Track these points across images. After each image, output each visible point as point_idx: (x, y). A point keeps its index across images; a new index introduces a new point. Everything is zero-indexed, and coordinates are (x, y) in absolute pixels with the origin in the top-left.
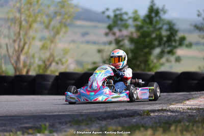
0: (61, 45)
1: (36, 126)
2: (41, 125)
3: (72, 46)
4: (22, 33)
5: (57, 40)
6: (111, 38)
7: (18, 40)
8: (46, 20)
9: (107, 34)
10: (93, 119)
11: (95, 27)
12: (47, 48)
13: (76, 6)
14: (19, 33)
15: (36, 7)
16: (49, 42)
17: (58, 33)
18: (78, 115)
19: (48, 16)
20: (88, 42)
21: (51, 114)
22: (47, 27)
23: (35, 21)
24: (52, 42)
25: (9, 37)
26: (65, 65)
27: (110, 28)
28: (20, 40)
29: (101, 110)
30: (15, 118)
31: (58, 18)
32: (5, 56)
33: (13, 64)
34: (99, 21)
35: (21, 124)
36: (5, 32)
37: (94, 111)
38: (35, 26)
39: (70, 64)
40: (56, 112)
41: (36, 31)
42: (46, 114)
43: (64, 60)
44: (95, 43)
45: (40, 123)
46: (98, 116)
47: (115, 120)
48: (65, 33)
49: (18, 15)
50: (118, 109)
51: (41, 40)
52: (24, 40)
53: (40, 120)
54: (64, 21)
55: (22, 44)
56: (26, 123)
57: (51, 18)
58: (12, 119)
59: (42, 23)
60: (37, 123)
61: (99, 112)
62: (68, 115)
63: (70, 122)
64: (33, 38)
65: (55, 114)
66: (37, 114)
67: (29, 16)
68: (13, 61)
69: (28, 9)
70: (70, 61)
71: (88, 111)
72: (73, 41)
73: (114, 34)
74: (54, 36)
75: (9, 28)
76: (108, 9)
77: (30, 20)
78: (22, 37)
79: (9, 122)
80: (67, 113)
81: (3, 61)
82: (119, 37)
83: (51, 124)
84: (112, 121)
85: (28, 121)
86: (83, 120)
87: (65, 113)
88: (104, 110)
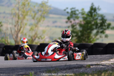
0: (41, 28)
1: (27, 73)
2: (29, 73)
3: (47, 28)
4: (20, 21)
5: (39, 25)
6: (69, 24)
7: (18, 25)
8: (33, 14)
9: (67, 22)
10: (58, 70)
11: (60, 18)
12: (33, 30)
13: (50, 6)
14: (18, 22)
15: (27, 7)
16: (34, 27)
17: (39, 21)
18: (50, 67)
19: (34, 12)
20: (56, 27)
21: (35, 67)
22: (33, 18)
23: (27, 15)
24: (36, 26)
25: (12, 24)
26: (43, 39)
27: (69, 18)
29: (63, 65)
30: (15, 69)
31: (40, 13)
32: (10, 34)
33: (14, 39)
34: (63, 15)
35: (19, 72)
36: (10, 21)
37: (59, 65)
38: (27, 17)
39: (46, 38)
40: (38, 66)
41: (27, 20)
42: (32, 67)
43: (43, 37)
44: (60, 27)
45: (29, 72)
46: (61, 68)
47: (71, 70)
48: (43, 21)
49: (17, 12)
50: (73, 64)
51: (30, 25)
52: (21, 25)
53: (29, 70)
54: (43, 15)
55: (19, 28)
56: (21, 72)
57: (36, 13)
59: (31, 16)
60: (27, 72)
63: (46, 71)
64: (26, 24)
65: (37, 67)
66: (27, 67)
68: (14, 37)
69: (23, 8)
70: (46, 37)
71: (56, 65)
72: (48, 26)
73: (71, 22)
74: (37, 23)
75: (12, 19)
76: (67, 8)
77: (24, 14)
78: (19, 23)
79: (12, 71)
80: (44, 66)
81: (8, 37)
82: (74, 24)
83: (35, 72)
84: (69, 71)
85: (22, 70)
86: (53, 70)
87: (43, 66)
88: (65, 64)
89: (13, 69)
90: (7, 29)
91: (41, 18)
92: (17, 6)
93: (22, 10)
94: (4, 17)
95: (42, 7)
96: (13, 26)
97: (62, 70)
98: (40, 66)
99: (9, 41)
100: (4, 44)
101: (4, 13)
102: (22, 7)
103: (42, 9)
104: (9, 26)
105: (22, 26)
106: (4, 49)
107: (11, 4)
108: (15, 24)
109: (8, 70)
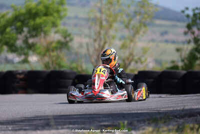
0: (140, 44)
1: (115, 124)
2: (119, 123)
3: (151, 45)
4: (103, 32)
5: (136, 39)
6: (190, 37)
7: (99, 39)
8: (126, 19)
9: (186, 33)
10: (170, 117)
11: (175, 26)
12: (126, 47)
13: (156, 6)
14: (99, 33)
15: (117, 7)
16: (128, 42)
17: (137, 32)
18: (156, 113)
19: (128, 15)
20: (167, 41)
21: (129, 112)
22: (127, 27)
23: (115, 21)
24: (131, 41)
25: (90, 37)
26: (145, 64)
27: (189, 27)
28: (101, 39)
29: (178, 109)
30: (95, 116)
31: (138, 17)
32: (85, 55)
33: (92, 63)
34: (178, 20)
35: (100, 122)
36: (86, 31)
37: (172, 109)
38: (115, 25)
39: (149, 62)
40: (134, 110)
41: (116, 30)
42: (125, 112)
43: (143, 59)
44: (173, 42)
45: (119, 121)
46: (176, 114)
47: (192, 118)
48: (144, 33)
49: (98, 15)
50: (195, 107)
51: (120, 39)
52: (105, 39)
53: (118, 118)
54: (144, 20)
55: (102, 43)
56: (105, 121)
57: (131, 17)
58: (91, 117)
59: (122, 22)
60: (116, 122)
61: (177, 110)
62: (146, 113)
63: (148, 120)
64: (114, 37)
65: (133, 112)
66: (116, 112)
67: (110, 16)
68: (93, 60)
69: (109, 9)
70: (149, 59)
71: (166, 109)
72: (153, 41)
73: (193, 33)
74: (134, 36)
75: (90, 28)
76: (187, 9)
77: (111, 19)
78: (102, 36)
79: (88, 120)
80: (145, 111)
81: (83, 60)
82: (198, 36)
83: (130, 122)
84: (189, 119)
85: (107, 119)
86: (161, 118)
87: (143, 112)
88: (182, 108)
89: (92, 116)
90: (81, 46)
91: (140, 26)
92: (99, 5)
93: (108, 12)
94: (76, 25)
95: (143, 6)
96: (92, 41)
97: (177, 118)
98: (139, 110)
99: (84, 66)
100: (75, 73)
101: (76, 17)
102: (107, 7)
103: (143, 10)
104: (85, 40)
105: (107, 40)
106: (76, 81)
107: (88, 2)
108: (95, 37)
109: (81, 118)
